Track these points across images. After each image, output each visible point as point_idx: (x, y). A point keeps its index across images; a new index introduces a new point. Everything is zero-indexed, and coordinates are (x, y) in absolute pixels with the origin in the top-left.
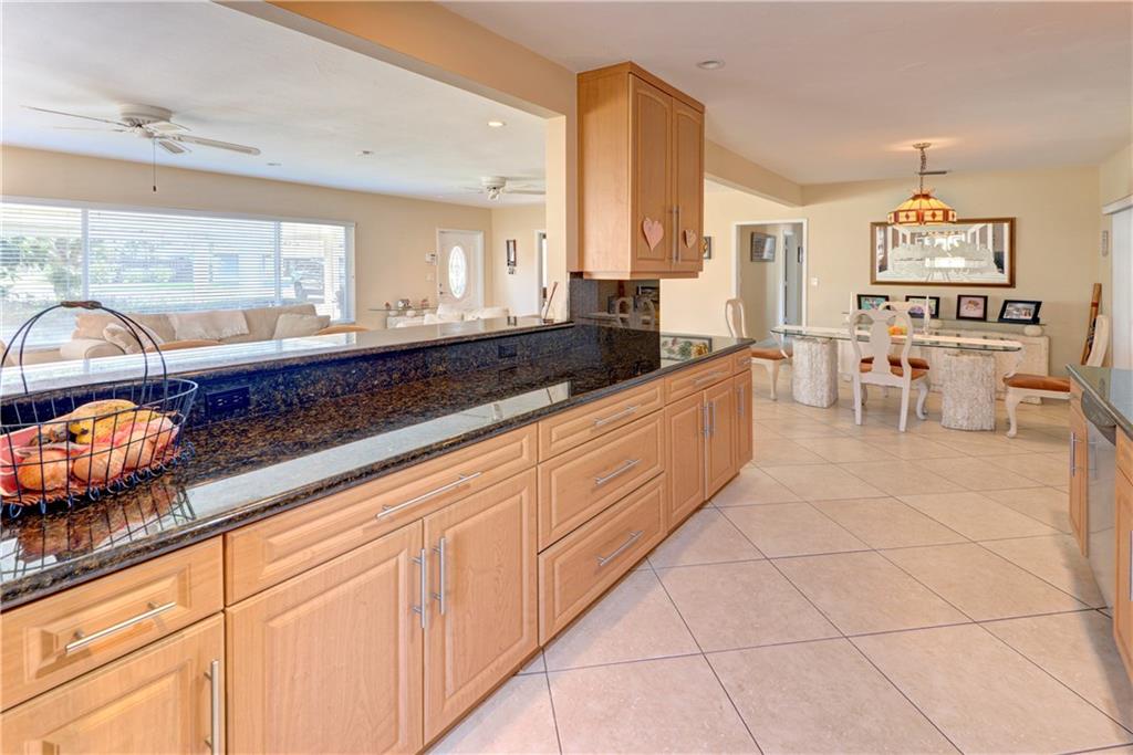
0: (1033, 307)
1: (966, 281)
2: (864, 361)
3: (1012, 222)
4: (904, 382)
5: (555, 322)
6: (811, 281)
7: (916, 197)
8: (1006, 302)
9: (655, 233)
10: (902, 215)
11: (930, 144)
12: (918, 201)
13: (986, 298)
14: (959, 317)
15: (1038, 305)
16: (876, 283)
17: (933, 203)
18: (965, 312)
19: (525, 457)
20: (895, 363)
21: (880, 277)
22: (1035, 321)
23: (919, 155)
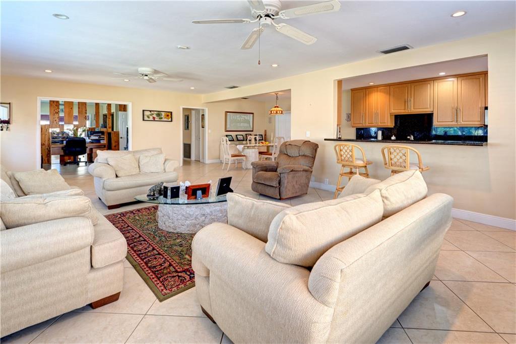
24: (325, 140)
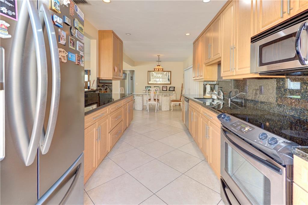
0: (174, 88)
1: (164, 83)
2: (149, 99)
3: (171, 72)
4: (156, 103)
5: (94, 89)
6: (136, 84)
7: (158, 66)
8: (170, 87)
9: (116, 69)
10: (156, 69)
11: (160, 55)
12: (158, 67)
13: (167, 87)
14: (163, 90)
15: (174, 87)
16: (148, 84)
18: (164, 89)
19: (108, 112)
20: (155, 100)
21: (150, 83)
22: (174, 90)
23: (158, 58)
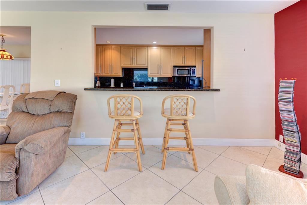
11: (5, 35)
17: (6, 53)
24: (86, 89)
